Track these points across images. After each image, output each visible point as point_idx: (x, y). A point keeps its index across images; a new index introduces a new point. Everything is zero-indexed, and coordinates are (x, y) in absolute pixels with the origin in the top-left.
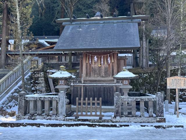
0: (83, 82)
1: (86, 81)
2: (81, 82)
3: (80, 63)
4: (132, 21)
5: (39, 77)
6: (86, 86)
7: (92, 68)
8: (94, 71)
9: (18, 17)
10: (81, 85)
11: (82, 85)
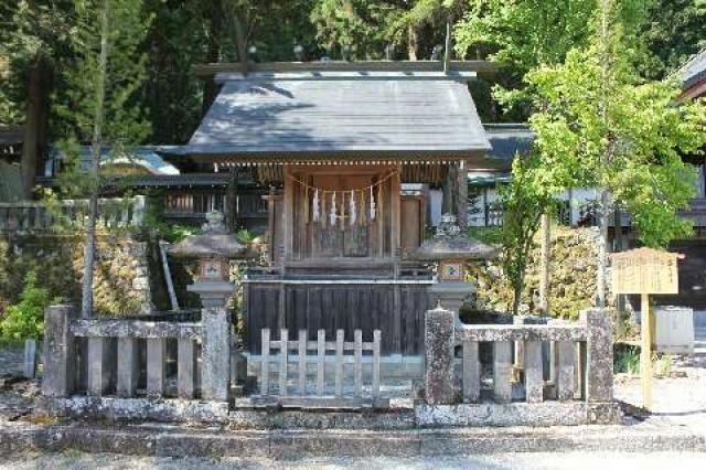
0: (282, 273)
1: (294, 269)
3: (271, 216)
6: (295, 286)
10: (279, 283)
11: (280, 281)
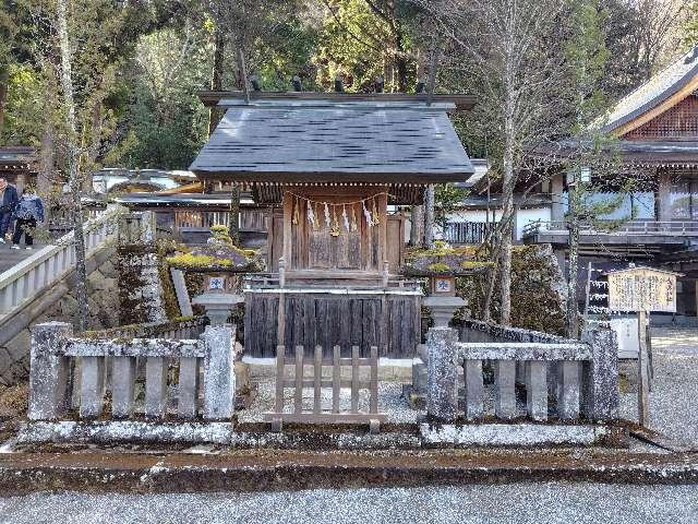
0: (282, 282)
2: (278, 283)
3: (271, 232)
4: (429, 104)
5: (141, 266)
6: (294, 294)
7: (312, 240)
8: (318, 248)
9: (65, 60)
10: (279, 293)
11: (280, 291)
